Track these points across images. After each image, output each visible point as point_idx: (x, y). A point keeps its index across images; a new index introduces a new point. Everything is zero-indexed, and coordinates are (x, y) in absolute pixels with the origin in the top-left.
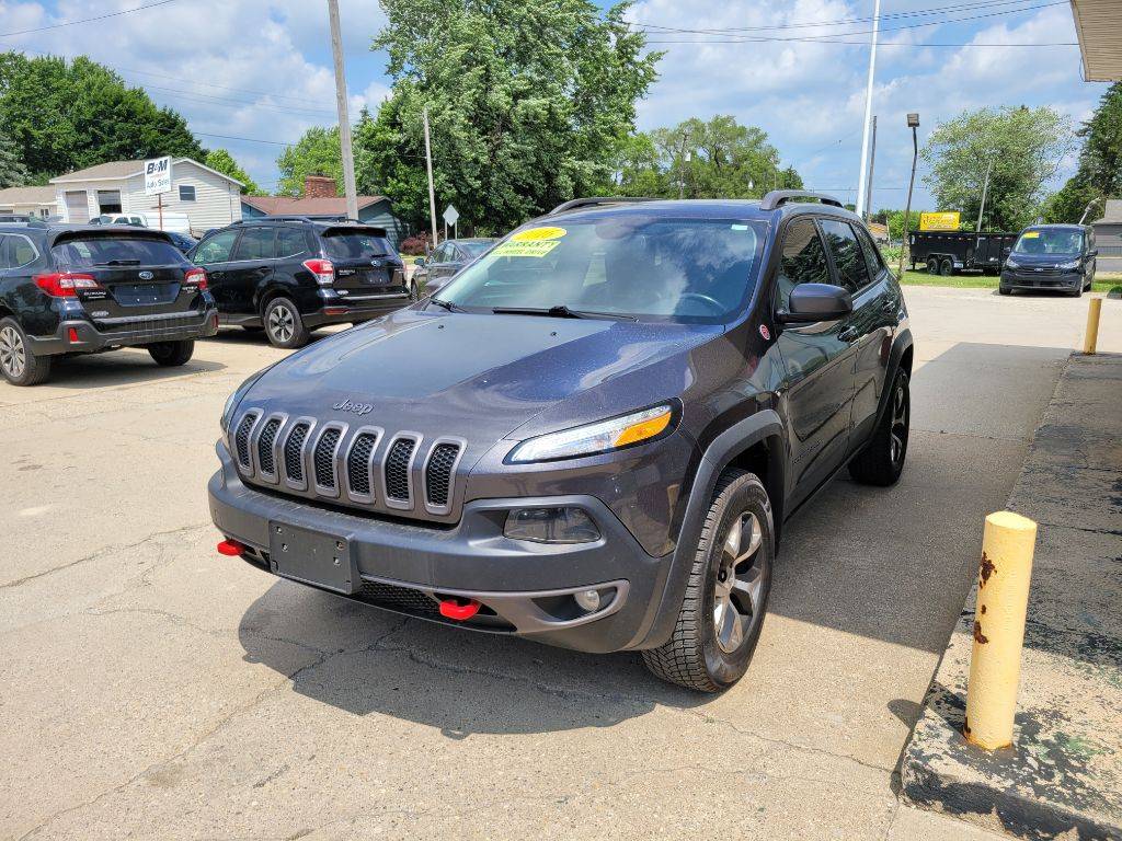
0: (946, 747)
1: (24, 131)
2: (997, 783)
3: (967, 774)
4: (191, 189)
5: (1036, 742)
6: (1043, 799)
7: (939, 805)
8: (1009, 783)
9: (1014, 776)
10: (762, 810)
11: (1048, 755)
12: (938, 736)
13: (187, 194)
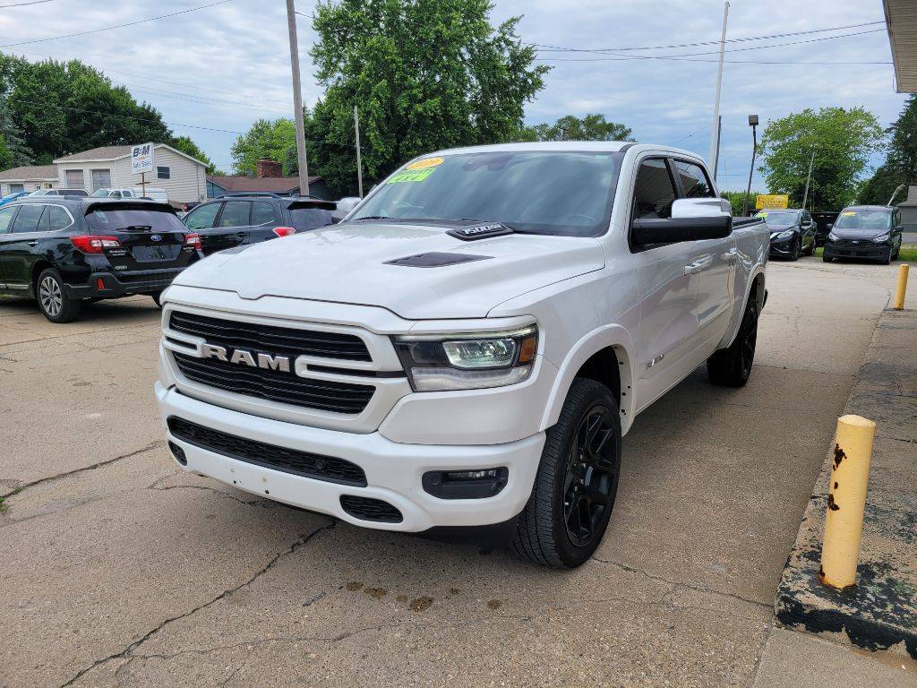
0: (807, 586)
1: (28, 123)
2: (846, 610)
3: (824, 604)
4: (167, 169)
5: (873, 584)
6: (880, 621)
7: (802, 627)
8: (855, 610)
9: (858, 606)
10: (672, 628)
11: (883, 592)
12: (800, 579)
13: (164, 173)
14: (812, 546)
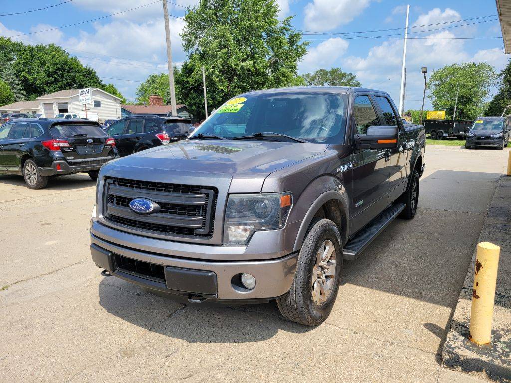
0: (461, 343)
1: (24, 77)
2: (484, 358)
3: (471, 355)
4: (99, 102)
5: (500, 342)
6: (505, 365)
7: (459, 368)
8: (490, 358)
9: (492, 356)
10: (382, 369)
11: (506, 347)
12: (457, 339)
13: (97, 104)
14: (464, 319)
